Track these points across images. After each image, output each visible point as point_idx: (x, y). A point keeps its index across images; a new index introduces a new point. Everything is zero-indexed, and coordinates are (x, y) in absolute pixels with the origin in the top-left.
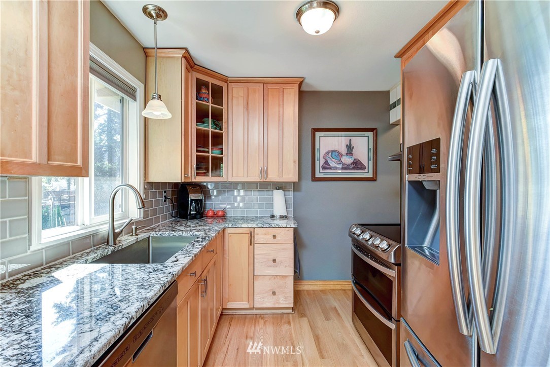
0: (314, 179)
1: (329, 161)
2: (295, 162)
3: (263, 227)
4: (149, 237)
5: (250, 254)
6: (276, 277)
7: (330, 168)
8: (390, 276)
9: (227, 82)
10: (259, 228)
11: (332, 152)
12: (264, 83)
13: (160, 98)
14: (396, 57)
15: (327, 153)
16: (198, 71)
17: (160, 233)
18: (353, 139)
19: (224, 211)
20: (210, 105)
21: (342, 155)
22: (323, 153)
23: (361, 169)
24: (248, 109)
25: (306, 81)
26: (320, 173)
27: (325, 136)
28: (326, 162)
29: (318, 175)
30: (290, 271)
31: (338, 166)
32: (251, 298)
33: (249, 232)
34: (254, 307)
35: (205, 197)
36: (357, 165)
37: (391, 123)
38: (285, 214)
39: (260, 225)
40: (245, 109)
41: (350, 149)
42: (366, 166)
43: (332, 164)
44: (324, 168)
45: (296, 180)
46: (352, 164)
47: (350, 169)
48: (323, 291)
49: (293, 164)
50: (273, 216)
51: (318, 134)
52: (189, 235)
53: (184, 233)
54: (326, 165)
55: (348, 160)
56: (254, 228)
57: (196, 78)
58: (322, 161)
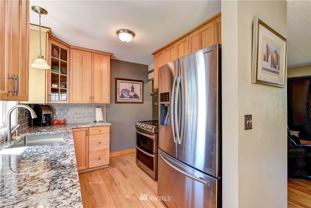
0: (117, 102)
1: (124, 94)
2: (108, 94)
3: (94, 127)
4: (25, 137)
5: (86, 141)
6: (100, 151)
7: (124, 97)
8: (153, 138)
9: (69, 48)
10: (92, 127)
11: (125, 90)
12: (92, 53)
13: (43, 58)
14: (152, 54)
15: (123, 90)
16: (53, 40)
17: (34, 133)
18: (134, 84)
19: (65, 120)
20: (60, 60)
21: (129, 92)
22: (120, 90)
23: (137, 98)
24: (82, 65)
25: (114, 55)
26: (119, 99)
27: (121, 82)
28: (122, 95)
29: (118, 100)
30: (108, 147)
31: (127, 96)
32: (87, 163)
33: (86, 130)
34: (88, 168)
35: (52, 113)
36: (136, 96)
37: (149, 79)
38: (102, 120)
39: (92, 126)
40: (81, 65)
41: (133, 89)
42: (139, 97)
43: (125, 96)
44: (121, 97)
45: (109, 103)
46: (133, 96)
47: (133, 98)
48: (121, 156)
49: (107, 95)
50: (95, 122)
51: (118, 81)
52: (54, 133)
53: (51, 132)
54: (122, 96)
55: (132, 94)
56: (89, 127)
57: (52, 44)
58: (120, 94)
